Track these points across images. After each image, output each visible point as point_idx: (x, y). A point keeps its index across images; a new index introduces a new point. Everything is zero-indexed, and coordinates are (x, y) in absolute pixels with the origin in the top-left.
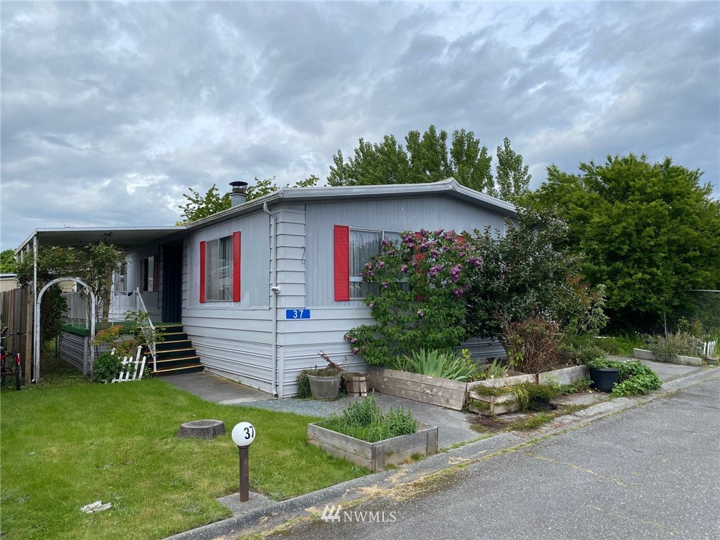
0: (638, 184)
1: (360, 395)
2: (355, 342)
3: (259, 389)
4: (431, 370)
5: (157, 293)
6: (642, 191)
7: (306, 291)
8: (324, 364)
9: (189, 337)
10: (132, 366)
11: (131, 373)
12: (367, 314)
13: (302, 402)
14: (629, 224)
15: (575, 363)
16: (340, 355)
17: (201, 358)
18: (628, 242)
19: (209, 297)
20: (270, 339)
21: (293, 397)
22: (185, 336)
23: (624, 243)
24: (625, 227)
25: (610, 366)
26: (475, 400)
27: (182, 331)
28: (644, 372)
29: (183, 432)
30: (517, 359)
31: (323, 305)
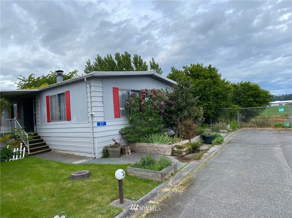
0: (202, 73)
1: (128, 154)
2: (124, 133)
3: (85, 156)
4: (156, 141)
5: (20, 119)
6: (203, 76)
7: (104, 114)
8: (113, 143)
9: (41, 138)
10: (18, 152)
11: (19, 155)
12: (127, 122)
13: (107, 159)
14: (201, 87)
15: (197, 135)
16: (118, 138)
17: (49, 146)
18: (201, 93)
19: (52, 120)
20: (90, 135)
21: (101, 158)
22: (39, 137)
23: (200, 93)
24: (200, 88)
25: (209, 135)
26: (176, 151)
27: (37, 135)
28: (219, 136)
29: (73, 177)
30: (183, 135)
31: (110, 120)
